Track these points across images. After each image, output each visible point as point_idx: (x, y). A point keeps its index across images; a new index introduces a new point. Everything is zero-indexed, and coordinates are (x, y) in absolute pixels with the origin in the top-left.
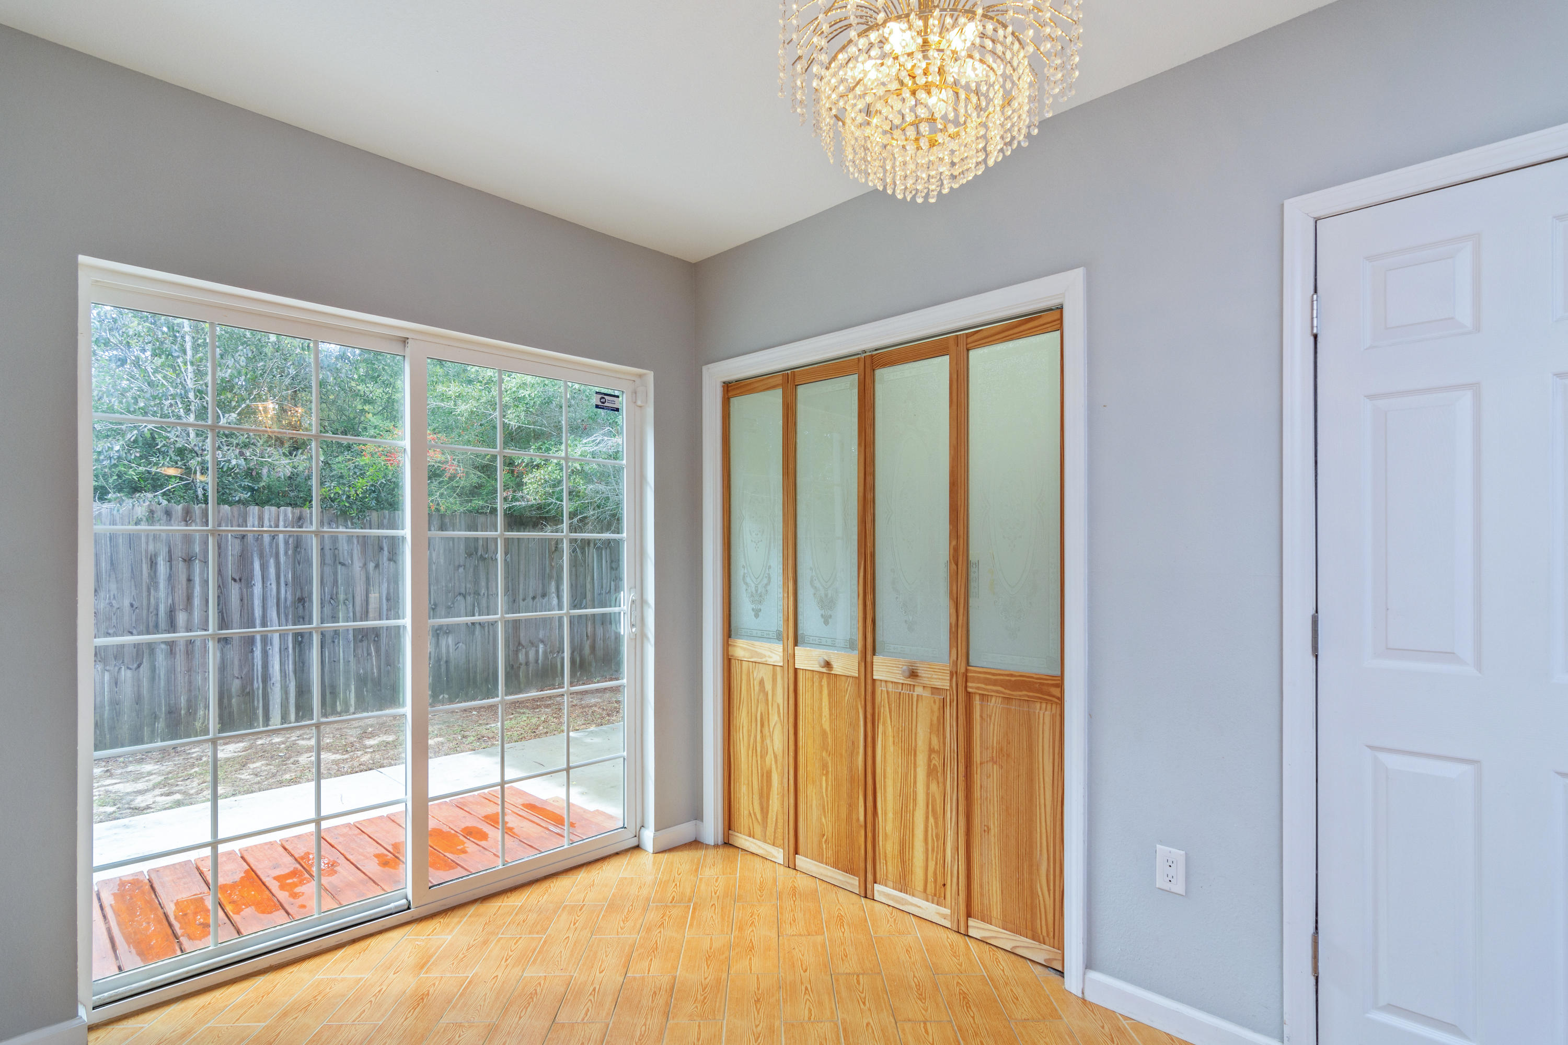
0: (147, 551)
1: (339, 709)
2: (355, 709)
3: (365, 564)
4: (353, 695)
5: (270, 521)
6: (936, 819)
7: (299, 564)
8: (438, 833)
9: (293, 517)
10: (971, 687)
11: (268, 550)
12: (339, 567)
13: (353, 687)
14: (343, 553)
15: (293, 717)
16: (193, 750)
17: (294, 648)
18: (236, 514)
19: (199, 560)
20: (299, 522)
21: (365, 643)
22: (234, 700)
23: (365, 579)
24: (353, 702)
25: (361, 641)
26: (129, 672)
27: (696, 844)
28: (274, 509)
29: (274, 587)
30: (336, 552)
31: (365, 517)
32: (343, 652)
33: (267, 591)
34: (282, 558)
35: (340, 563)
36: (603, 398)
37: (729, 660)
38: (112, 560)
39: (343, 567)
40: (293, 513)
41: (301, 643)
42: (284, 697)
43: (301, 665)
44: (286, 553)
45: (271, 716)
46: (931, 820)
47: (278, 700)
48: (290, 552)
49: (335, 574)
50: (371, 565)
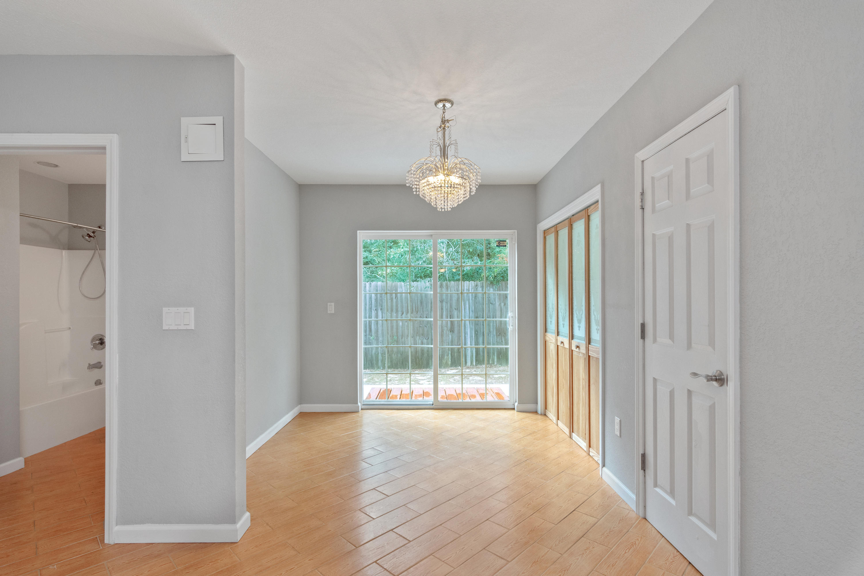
0: (430, 298)
1: (491, 363)
2: (497, 363)
3: (500, 304)
4: (496, 357)
5: (466, 287)
6: (584, 406)
7: (476, 303)
8: (464, 393)
9: (474, 286)
10: (590, 353)
11: (466, 298)
12: (491, 305)
13: (496, 354)
14: (492, 299)
15: (474, 363)
16: (443, 370)
17: (475, 336)
18: (456, 284)
19: (445, 302)
20: (476, 287)
21: (500, 336)
22: (455, 354)
23: (500, 310)
24: (496, 360)
25: (499, 336)
26: (426, 340)
27: (536, 412)
28: (468, 282)
29: (468, 312)
30: (489, 298)
31: (499, 284)
32: (492, 339)
33: (466, 314)
34: (471, 301)
35: (491, 303)
36: (499, 242)
37: (546, 341)
38: (421, 302)
39: (492, 305)
40: (474, 283)
41: (477, 334)
42: (471, 355)
43: (477, 343)
44: (472, 299)
45: (467, 362)
46: (583, 407)
47: (470, 356)
48: (473, 299)
49: (489, 307)
50: (503, 304)
